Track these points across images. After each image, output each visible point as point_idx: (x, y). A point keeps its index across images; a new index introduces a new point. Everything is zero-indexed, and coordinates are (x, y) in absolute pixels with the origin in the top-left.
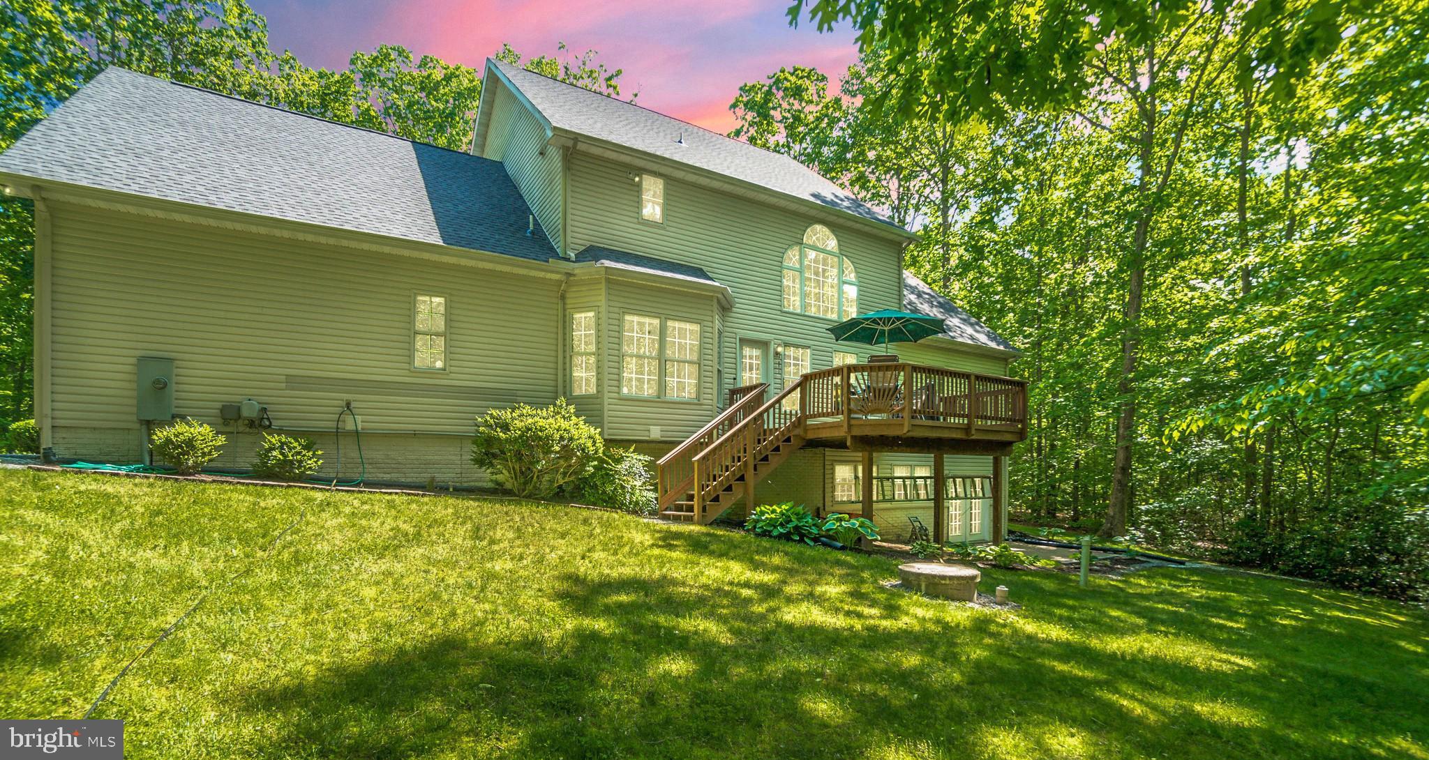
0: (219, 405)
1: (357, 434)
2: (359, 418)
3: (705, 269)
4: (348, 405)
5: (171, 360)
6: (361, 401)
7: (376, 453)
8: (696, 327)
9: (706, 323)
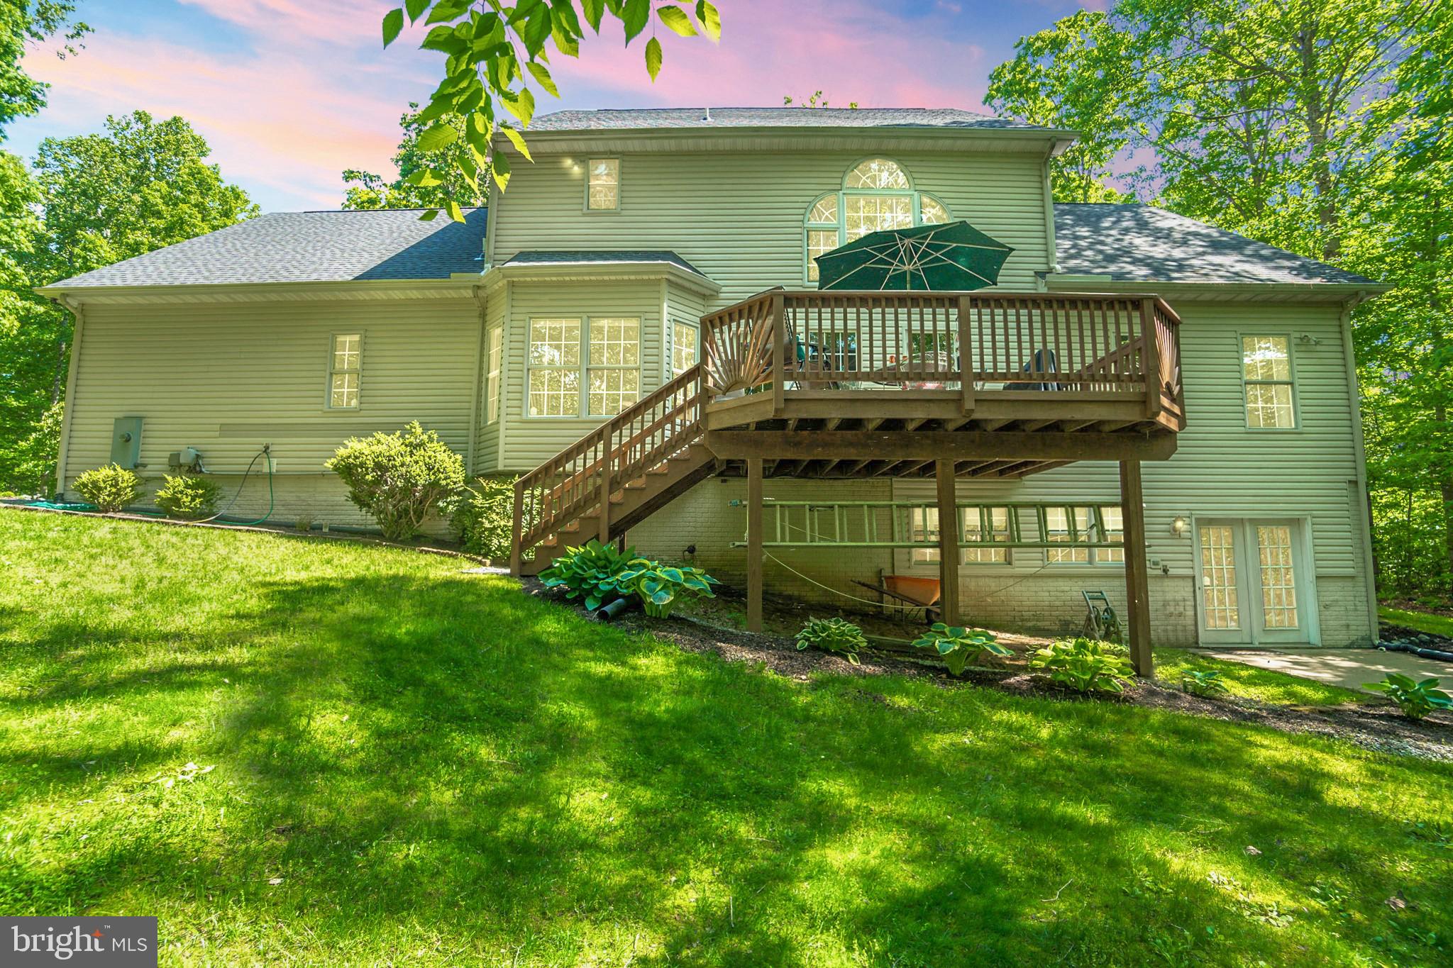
0: (168, 454)
1: (271, 475)
2: (274, 461)
3: (675, 251)
4: (267, 448)
5: (141, 418)
6: (280, 444)
7: (285, 493)
8: (634, 323)
9: (649, 316)
